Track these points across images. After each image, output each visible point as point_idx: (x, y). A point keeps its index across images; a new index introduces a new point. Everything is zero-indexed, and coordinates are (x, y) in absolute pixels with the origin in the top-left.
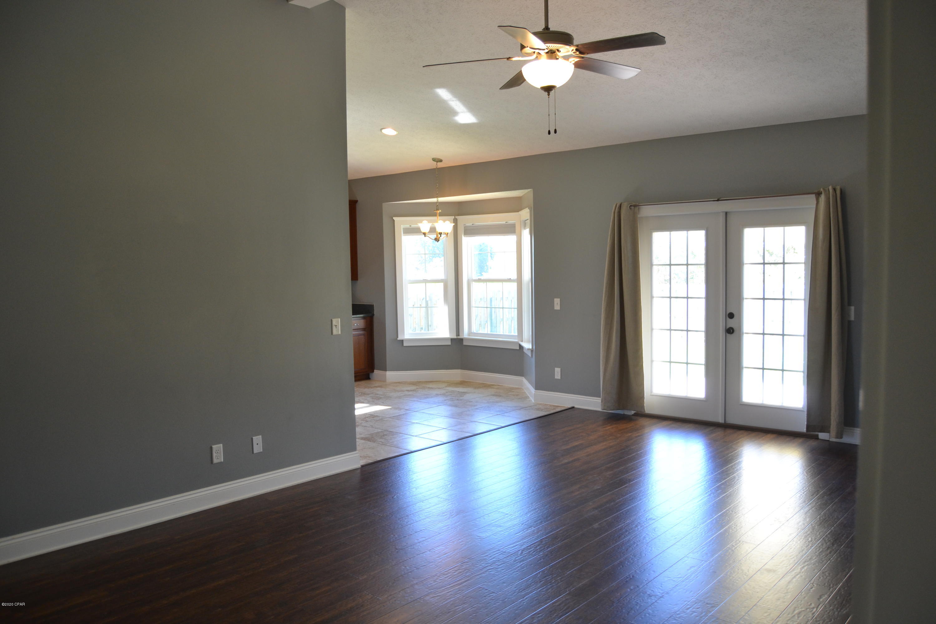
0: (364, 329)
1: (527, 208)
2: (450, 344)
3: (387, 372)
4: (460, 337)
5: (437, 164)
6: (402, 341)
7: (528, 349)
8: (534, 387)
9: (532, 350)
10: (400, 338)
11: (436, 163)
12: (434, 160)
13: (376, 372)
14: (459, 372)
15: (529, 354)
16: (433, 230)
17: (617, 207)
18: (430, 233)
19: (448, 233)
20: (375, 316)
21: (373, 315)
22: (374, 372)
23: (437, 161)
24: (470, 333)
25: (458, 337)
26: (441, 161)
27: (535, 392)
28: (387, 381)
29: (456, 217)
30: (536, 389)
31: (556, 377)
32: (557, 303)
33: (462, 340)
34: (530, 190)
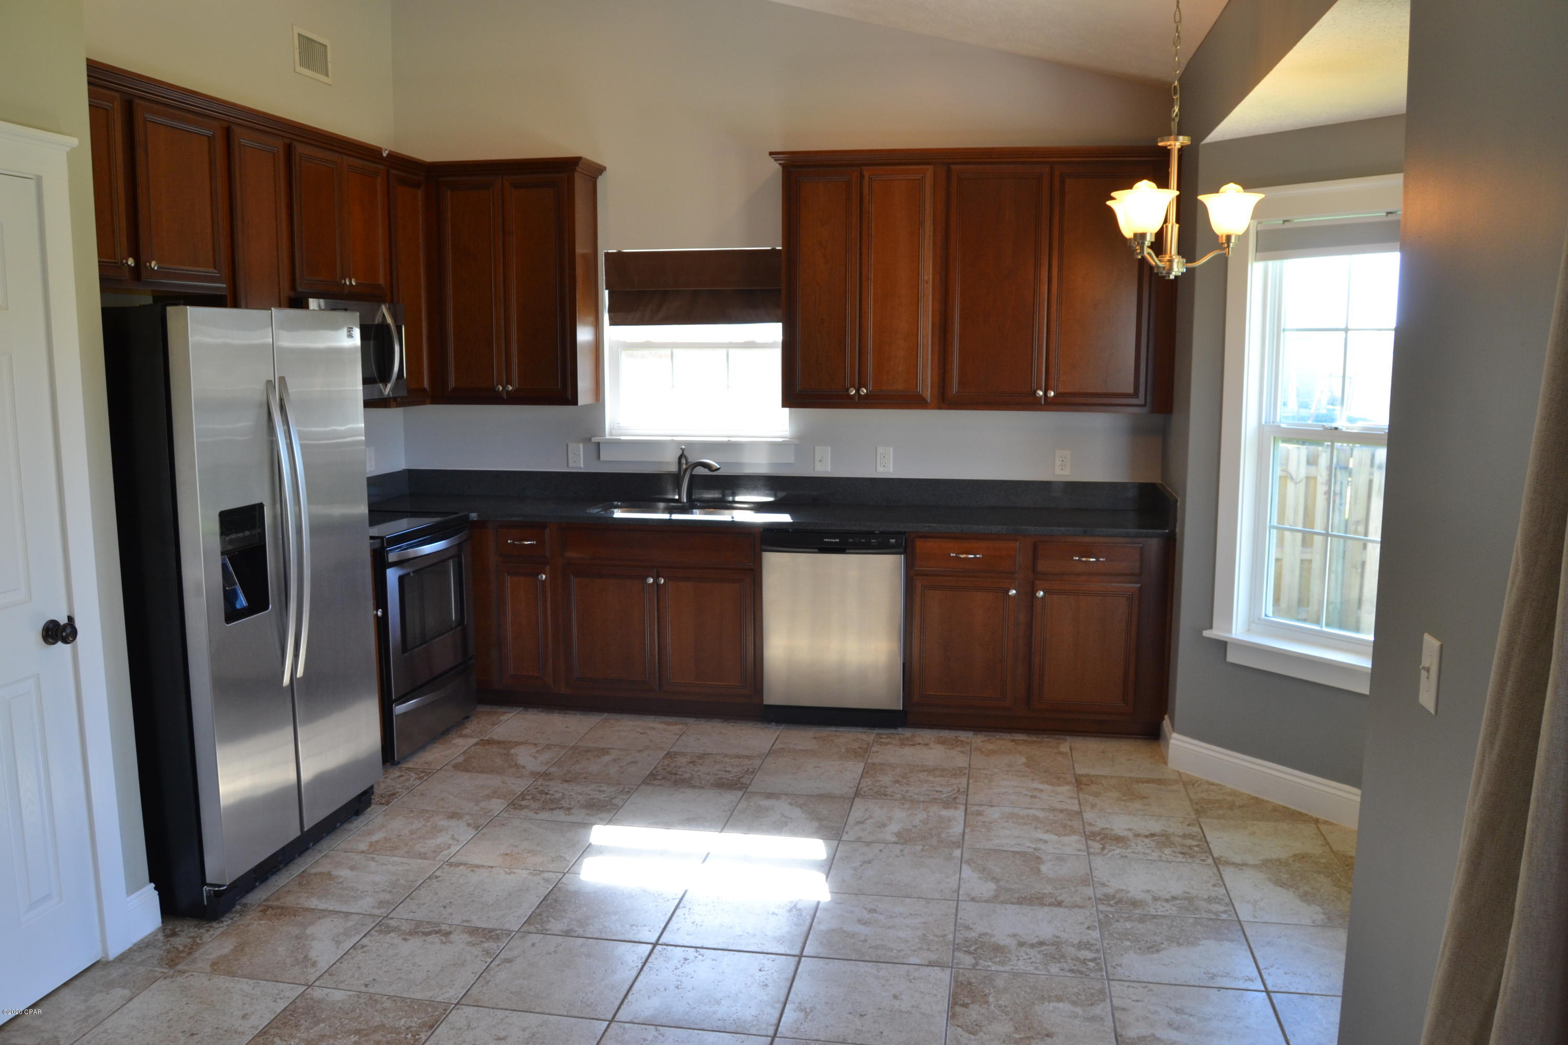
0: (1131, 578)
3: (1174, 735)
13: (1166, 723)
20: (1177, 538)
21: (1174, 534)
32: (1428, 669)
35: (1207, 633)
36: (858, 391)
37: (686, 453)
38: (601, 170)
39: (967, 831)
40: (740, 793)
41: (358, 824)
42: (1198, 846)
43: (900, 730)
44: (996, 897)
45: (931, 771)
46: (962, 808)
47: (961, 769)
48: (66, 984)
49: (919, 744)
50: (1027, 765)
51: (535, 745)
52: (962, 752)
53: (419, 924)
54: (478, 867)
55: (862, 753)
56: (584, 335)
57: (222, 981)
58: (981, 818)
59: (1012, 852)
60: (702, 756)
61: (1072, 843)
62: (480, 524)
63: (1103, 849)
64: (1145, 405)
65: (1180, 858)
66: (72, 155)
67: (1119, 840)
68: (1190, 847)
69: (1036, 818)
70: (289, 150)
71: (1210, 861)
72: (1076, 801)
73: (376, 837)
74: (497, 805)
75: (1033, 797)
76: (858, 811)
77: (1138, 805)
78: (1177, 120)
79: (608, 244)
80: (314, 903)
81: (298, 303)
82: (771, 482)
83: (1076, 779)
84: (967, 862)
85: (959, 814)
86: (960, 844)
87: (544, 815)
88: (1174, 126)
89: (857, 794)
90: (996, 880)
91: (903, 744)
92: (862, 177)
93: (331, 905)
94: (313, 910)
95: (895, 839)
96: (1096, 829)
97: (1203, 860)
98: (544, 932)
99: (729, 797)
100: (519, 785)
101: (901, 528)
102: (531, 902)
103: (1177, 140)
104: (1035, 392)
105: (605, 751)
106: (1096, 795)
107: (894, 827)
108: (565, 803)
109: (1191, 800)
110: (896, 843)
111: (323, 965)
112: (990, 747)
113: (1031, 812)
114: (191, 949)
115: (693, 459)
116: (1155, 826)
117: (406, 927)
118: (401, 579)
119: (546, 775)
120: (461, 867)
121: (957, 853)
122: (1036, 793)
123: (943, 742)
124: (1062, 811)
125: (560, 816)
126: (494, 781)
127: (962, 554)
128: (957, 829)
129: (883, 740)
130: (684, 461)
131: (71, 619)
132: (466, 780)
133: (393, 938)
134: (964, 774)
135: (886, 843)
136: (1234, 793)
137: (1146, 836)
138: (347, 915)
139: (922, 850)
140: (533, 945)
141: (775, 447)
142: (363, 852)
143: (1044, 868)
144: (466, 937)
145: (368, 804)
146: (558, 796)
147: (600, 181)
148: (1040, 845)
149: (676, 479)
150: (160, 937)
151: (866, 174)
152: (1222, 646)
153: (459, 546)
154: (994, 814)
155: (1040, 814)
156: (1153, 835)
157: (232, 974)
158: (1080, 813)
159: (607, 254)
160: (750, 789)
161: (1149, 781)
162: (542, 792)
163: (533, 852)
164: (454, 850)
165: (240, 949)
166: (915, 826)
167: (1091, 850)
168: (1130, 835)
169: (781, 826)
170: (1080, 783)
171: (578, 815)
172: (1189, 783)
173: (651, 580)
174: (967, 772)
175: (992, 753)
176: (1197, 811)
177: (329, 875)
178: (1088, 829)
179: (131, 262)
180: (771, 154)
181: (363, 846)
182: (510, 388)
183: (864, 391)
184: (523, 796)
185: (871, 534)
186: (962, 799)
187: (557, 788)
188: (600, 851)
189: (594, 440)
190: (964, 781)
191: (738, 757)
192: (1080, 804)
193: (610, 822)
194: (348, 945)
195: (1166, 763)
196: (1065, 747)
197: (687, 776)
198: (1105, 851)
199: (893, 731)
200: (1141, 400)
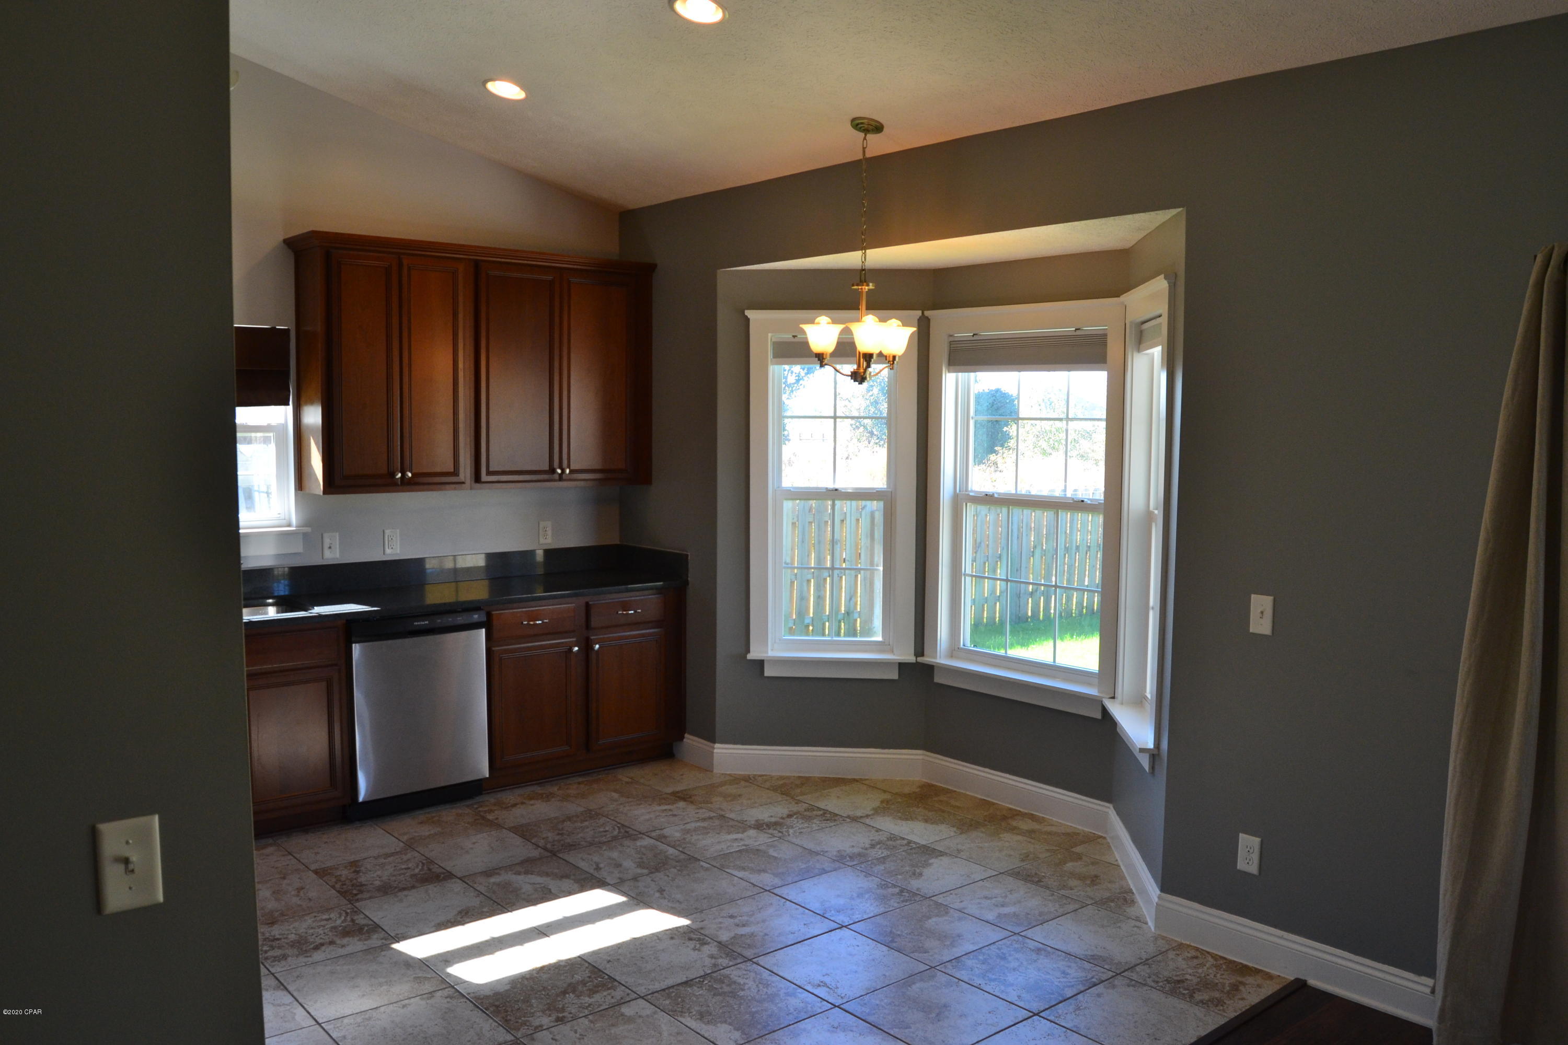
0: (658, 624)
1: (1162, 276)
2: (895, 676)
3: (717, 745)
4: (926, 659)
5: (865, 139)
6: (760, 664)
7: (1142, 750)
8: (1160, 884)
9: (1156, 752)
10: (753, 655)
11: (862, 135)
12: (858, 125)
13: (690, 740)
14: (921, 757)
15: (1145, 762)
16: (845, 349)
17: (1552, 263)
18: (835, 359)
19: (894, 357)
20: (690, 585)
21: (687, 583)
22: (685, 740)
23: (866, 126)
24: (955, 650)
25: (920, 659)
26: (878, 128)
27: (1159, 897)
28: (715, 771)
29: (927, 313)
30: (1163, 889)
31: (1241, 865)
32: (1262, 613)
33: (930, 669)
34: (1181, 211)
35: (750, 656)
39: (680, 849)
43: (480, 799)
44: (784, 880)
49: (517, 804)
50: (625, 797)
75: (674, 815)
76: (578, 862)
83: (676, 797)
84: (723, 867)
85: (651, 841)
86: (694, 859)
87: (320, 955)
89: (550, 851)
90: (763, 871)
91: (504, 808)
95: (646, 870)
98: (541, 1028)
106: (708, 802)
109: (768, 789)
110: (652, 873)
112: (572, 791)
116: (780, 810)
121: (704, 864)
122: (670, 813)
123: (530, 798)
125: (337, 950)
127: (532, 621)
129: (482, 809)
141: (284, 536)
143: (774, 854)
146: (293, 937)
154: (673, 833)
155: (701, 824)
156: (790, 815)
158: (723, 816)
162: (270, 940)
171: (353, 944)
174: (594, 813)
176: (784, 794)
187: (277, 932)
195: (709, 770)
196: (624, 778)
199: (475, 800)
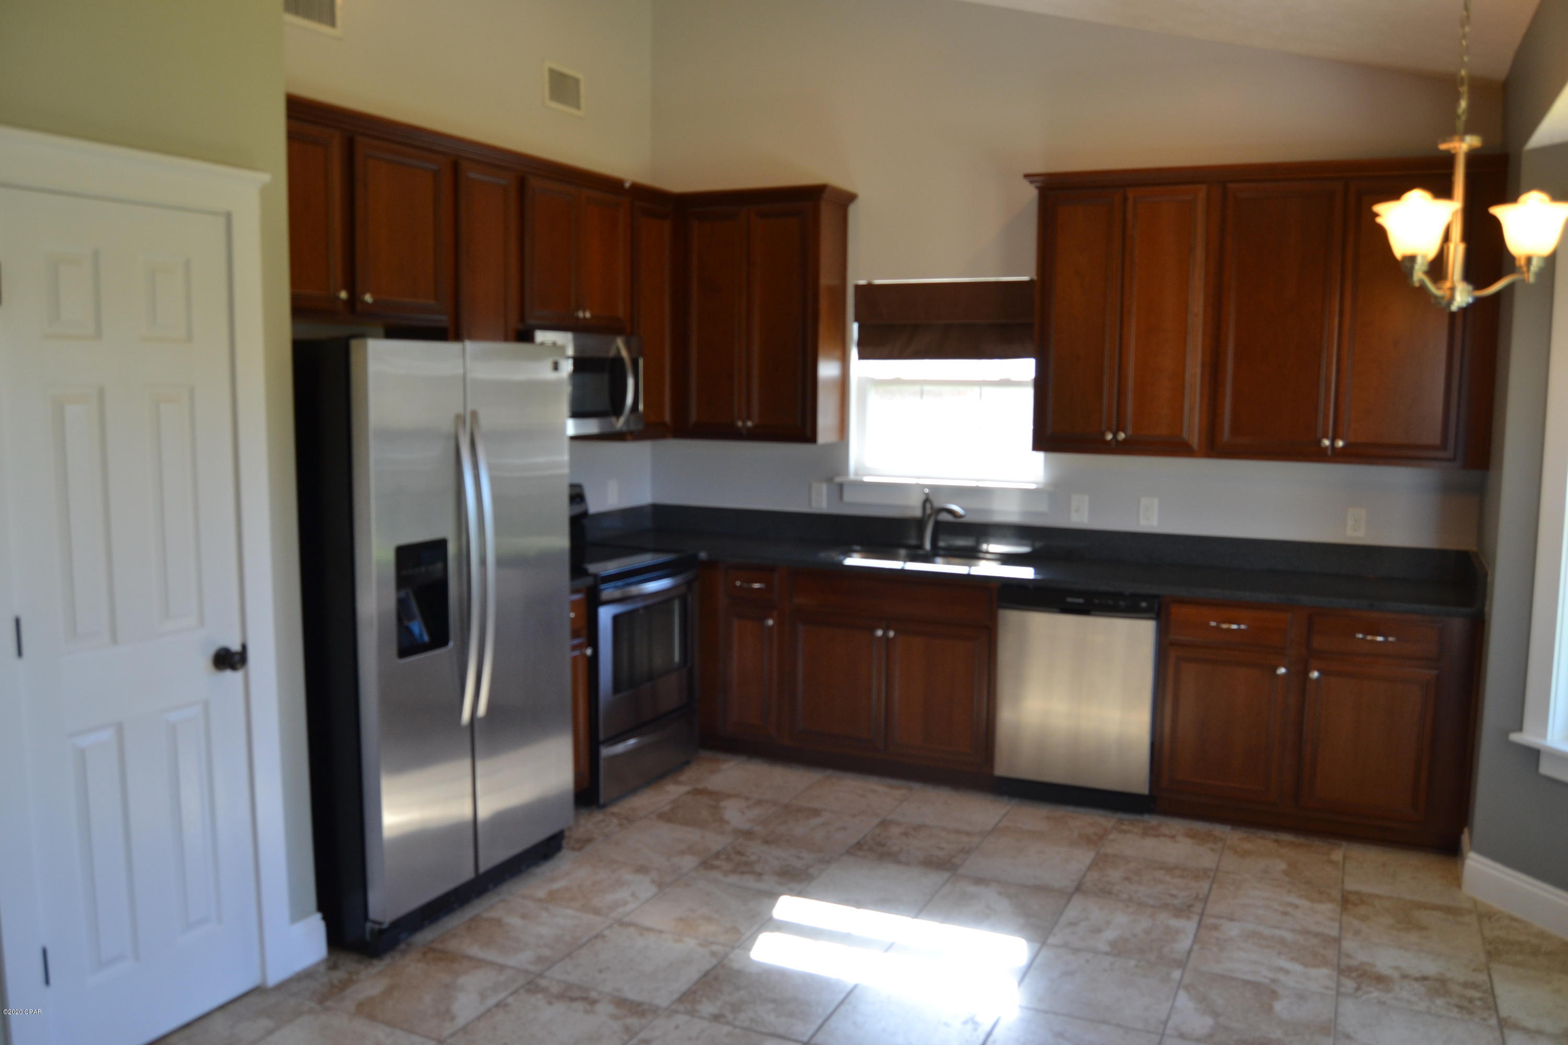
6: (1536, 754)
13: (1465, 838)
21: (1483, 614)
35: (1515, 737)
36: (1115, 435)
37: (932, 497)
38: (851, 197)
39: (1196, 948)
40: (946, 875)
41: (545, 869)
42: (1481, 999)
43: (1146, 817)
44: (1211, 1036)
45: (1170, 869)
46: (1196, 918)
47: (1205, 871)
48: (222, 1007)
49: (1165, 835)
50: (1286, 873)
51: (747, 799)
52: (1212, 850)
53: (569, 986)
54: (649, 930)
55: (1094, 841)
56: (827, 370)
57: (360, 1025)
58: (1215, 934)
59: (1243, 981)
60: (918, 828)
61: (1321, 977)
62: (710, 564)
63: (1358, 989)
64: (1454, 459)
65: (1455, 1013)
66: (265, 192)
67: (1380, 980)
68: (1471, 1000)
69: (1283, 941)
70: (522, 184)
71: (1493, 1021)
72: (1336, 925)
73: (556, 885)
74: (688, 862)
75: (1285, 914)
76: (1073, 911)
77: (1413, 937)
78: (1464, 118)
79: (857, 277)
80: (475, 951)
81: (525, 336)
82: (1020, 532)
83: (1343, 896)
84: (1187, 988)
85: (1189, 926)
86: (1182, 964)
87: (733, 879)
88: (1460, 124)
89: (1079, 889)
90: (1215, 1014)
91: (1145, 834)
92: (1125, 199)
93: (491, 955)
94: (470, 959)
95: (1106, 948)
96: (1354, 963)
97: (1485, 1020)
98: (692, 1013)
99: (934, 878)
100: (716, 841)
101: (1153, 590)
102: (691, 975)
103: (1462, 140)
104: (1319, 442)
105: (816, 813)
106: (1364, 919)
107: (1110, 934)
108: (758, 868)
109: (1484, 938)
110: (1107, 954)
111: (461, 1021)
112: (1247, 846)
113: (1278, 932)
114: (345, 985)
115: (938, 503)
116: (1430, 967)
117: (555, 989)
118: (616, 619)
119: (748, 834)
120: (632, 929)
121: (1176, 974)
122: (1290, 910)
123: (1192, 835)
124: (1316, 935)
125: (749, 881)
126: (692, 835)
127: (1224, 622)
128: (1184, 944)
129: (1124, 827)
130: (928, 506)
131: (244, 647)
132: (667, 833)
133: (539, 1000)
134: (1209, 877)
135: (1095, 952)
136: (1541, 935)
137: (1416, 979)
138: (501, 968)
139: (1136, 966)
140: (677, 1027)
141: (1027, 494)
142: (540, 900)
143: (1278, 1006)
144: (611, 1009)
145: (558, 848)
146: (753, 858)
147: (853, 210)
148: (1281, 977)
149: (920, 524)
150: (322, 969)
151: (1131, 196)
152: (1534, 754)
153: (689, 584)
154: (1233, 930)
155: (1289, 936)
156: (1425, 978)
157: (372, 1017)
158: (1338, 940)
159: (858, 288)
160: (961, 871)
161: (1435, 908)
162: (740, 853)
163: (708, 920)
164: (630, 907)
165: (389, 992)
166: (1135, 936)
167: (1343, 990)
168: (1396, 975)
169: (983, 917)
170: (1347, 901)
171: (769, 882)
172: (1486, 915)
173: (879, 633)
174: (1212, 874)
175: (1246, 854)
176: (1489, 954)
177: (499, 922)
178: (1345, 962)
179: (343, 295)
180: (1027, 176)
181: (541, 893)
182: (749, 424)
183: (1122, 436)
184: (717, 855)
185: (1121, 595)
186: (1198, 908)
187: (755, 849)
188: (781, 927)
189: (838, 480)
190: (1205, 885)
191: (957, 832)
192: (1341, 928)
193: (800, 894)
194: (491, 1002)
195: (1459, 886)
196: (1337, 855)
197: (895, 849)
198: (1360, 993)
199: (1139, 817)
200: (1449, 454)
